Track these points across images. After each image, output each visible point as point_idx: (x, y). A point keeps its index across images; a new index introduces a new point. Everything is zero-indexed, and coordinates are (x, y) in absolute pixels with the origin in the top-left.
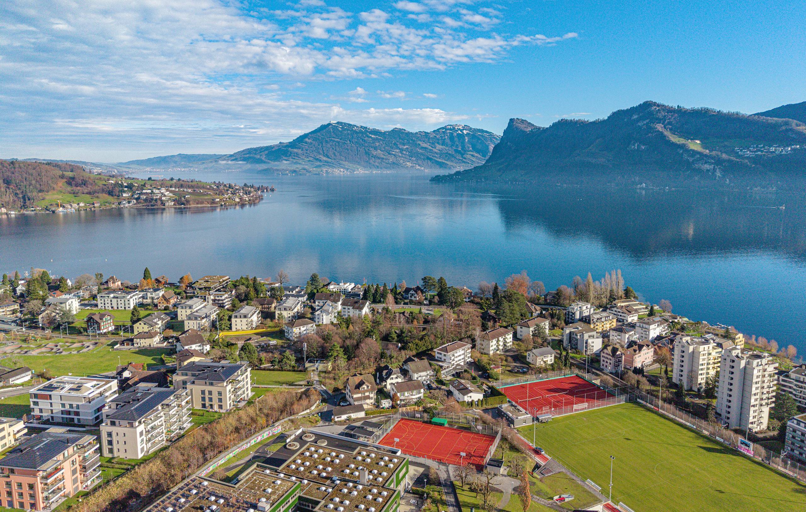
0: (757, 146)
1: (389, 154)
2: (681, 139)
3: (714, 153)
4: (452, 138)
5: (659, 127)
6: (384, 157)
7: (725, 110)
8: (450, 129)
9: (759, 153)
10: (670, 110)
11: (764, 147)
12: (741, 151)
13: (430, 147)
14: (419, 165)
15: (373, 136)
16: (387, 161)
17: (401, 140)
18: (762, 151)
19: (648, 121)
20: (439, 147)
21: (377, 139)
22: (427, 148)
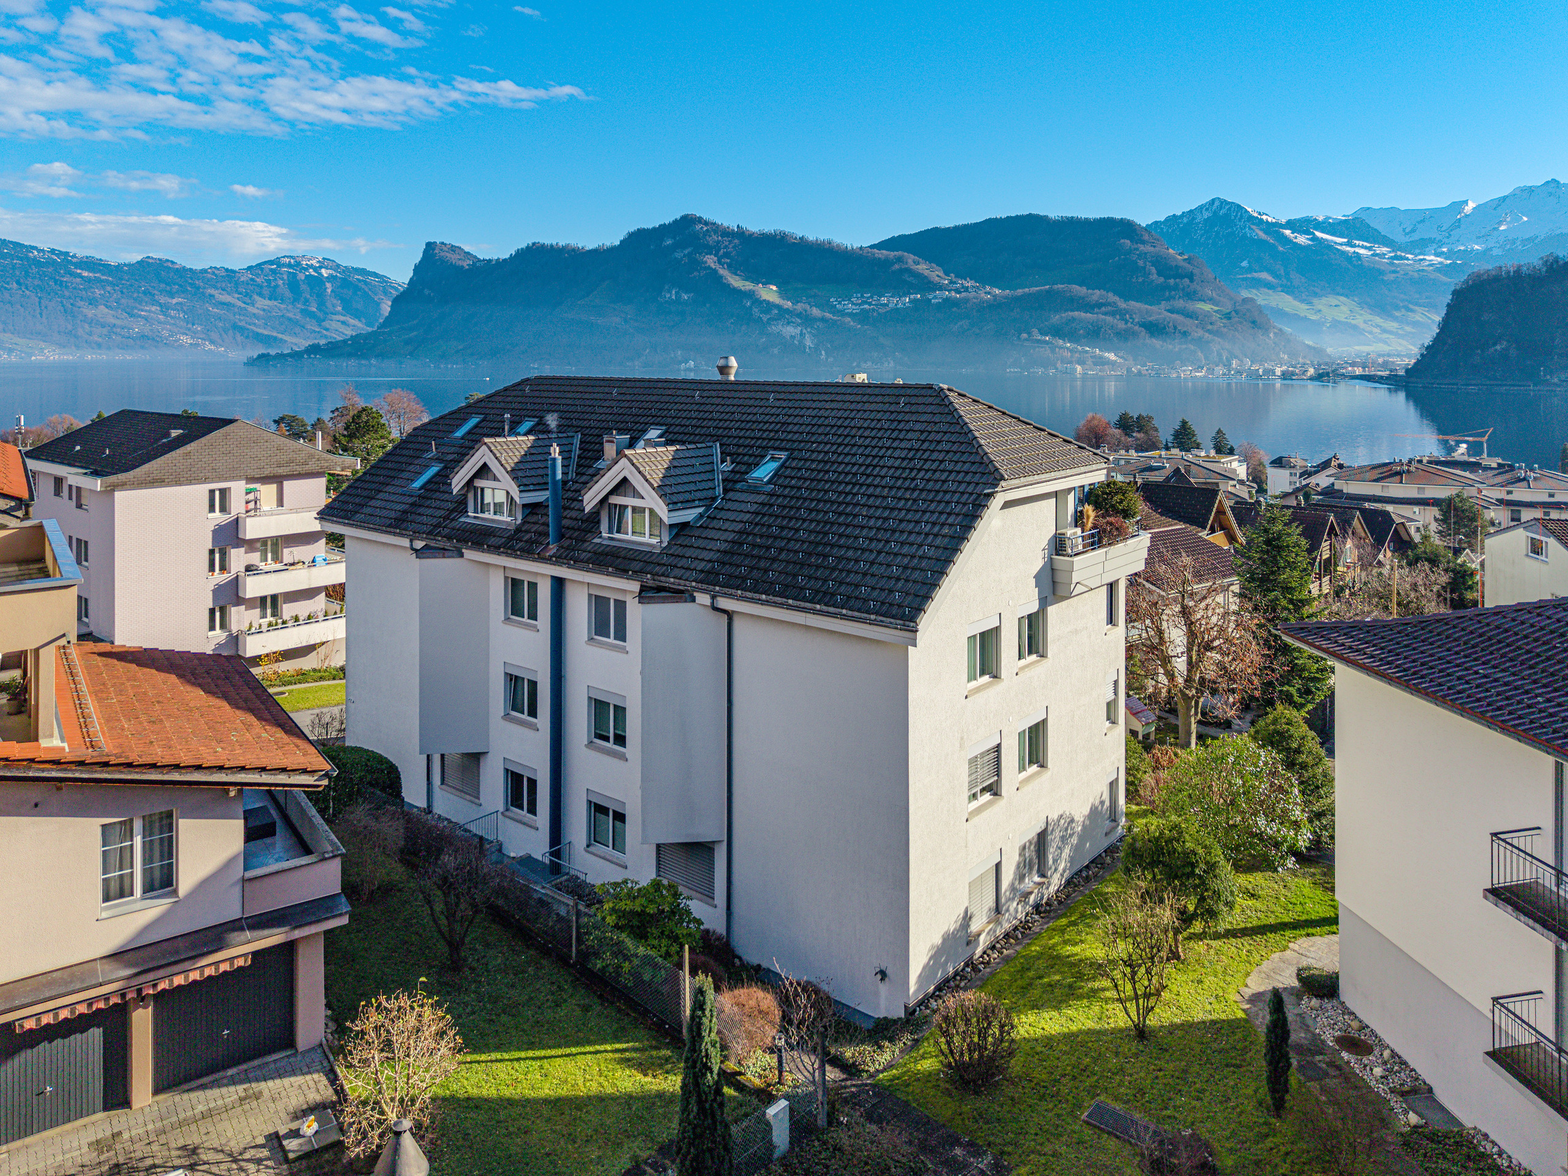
0: (862, 296)
1: (131, 315)
2: (748, 283)
3: (799, 307)
4: (293, 284)
5: (711, 261)
6: (118, 322)
7: (811, 237)
8: (289, 265)
9: (866, 306)
10: (726, 233)
11: (871, 297)
12: (840, 303)
13: (240, 304)
14: (212, 342)
15: (85, 274)
16: (125, 332)
17: (162, 286)
18: (870, 304)
19: (690, 249)
20: (262, 303)
21: (97, 280)
22: (233, 305)
